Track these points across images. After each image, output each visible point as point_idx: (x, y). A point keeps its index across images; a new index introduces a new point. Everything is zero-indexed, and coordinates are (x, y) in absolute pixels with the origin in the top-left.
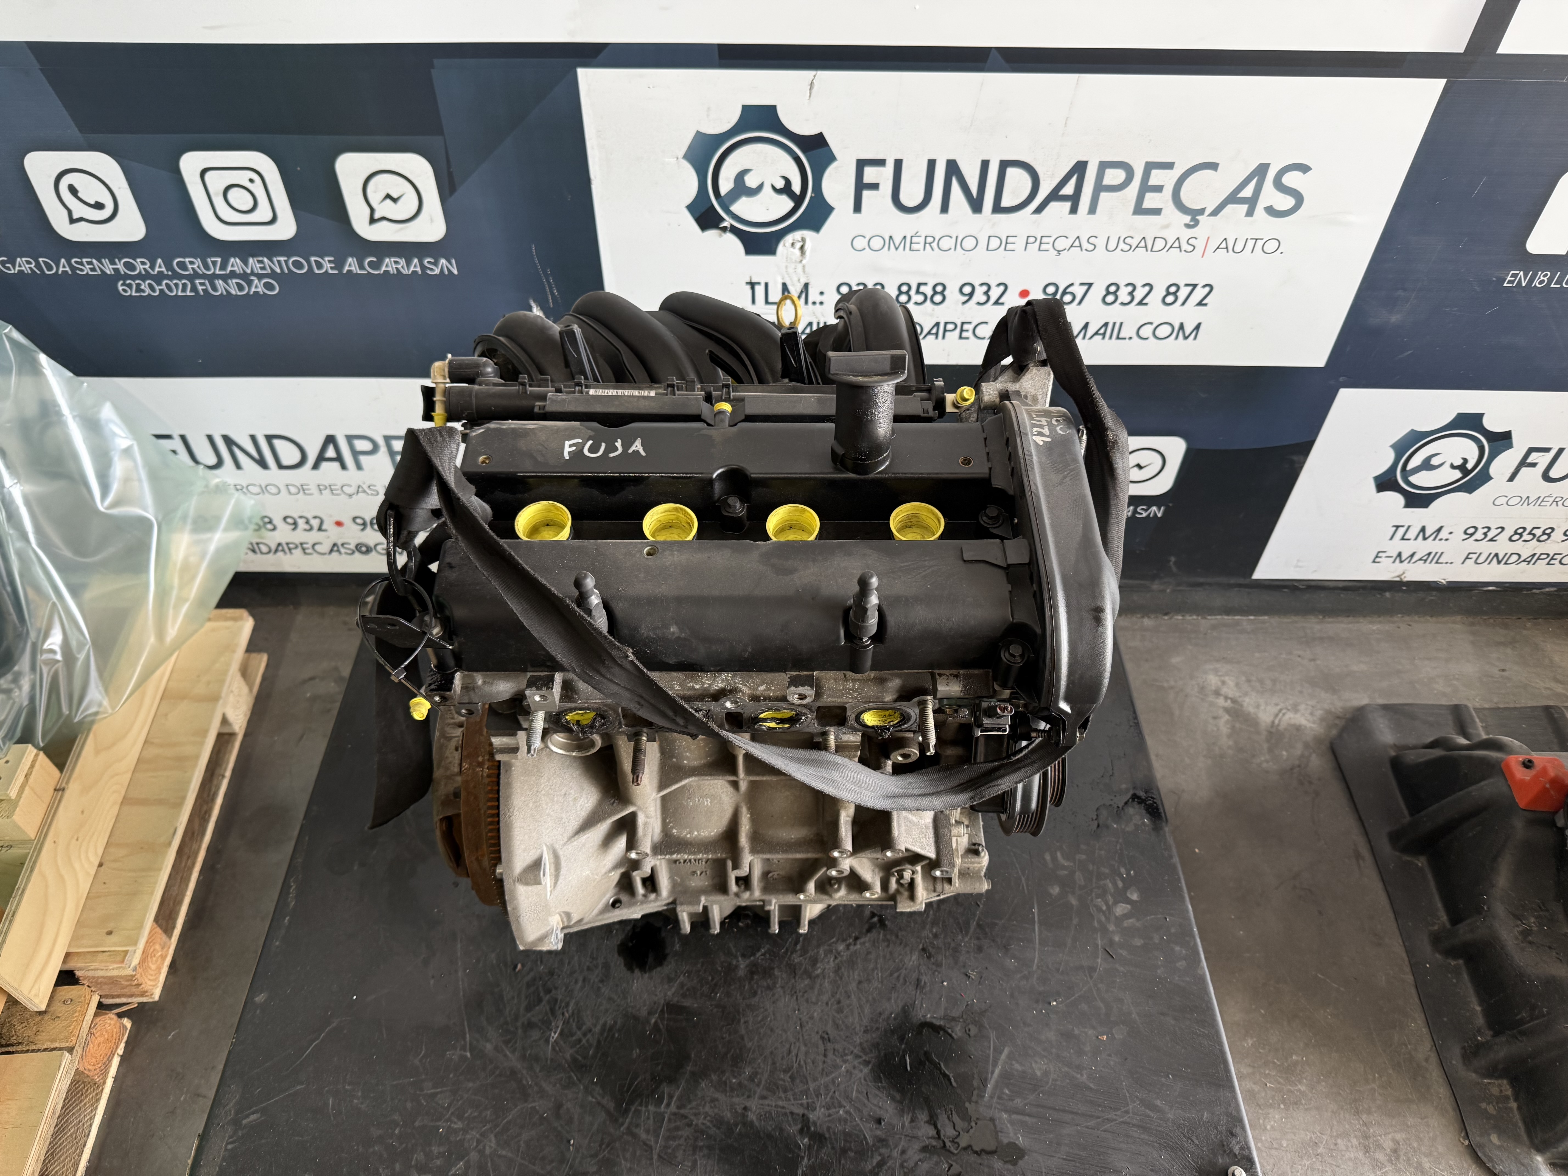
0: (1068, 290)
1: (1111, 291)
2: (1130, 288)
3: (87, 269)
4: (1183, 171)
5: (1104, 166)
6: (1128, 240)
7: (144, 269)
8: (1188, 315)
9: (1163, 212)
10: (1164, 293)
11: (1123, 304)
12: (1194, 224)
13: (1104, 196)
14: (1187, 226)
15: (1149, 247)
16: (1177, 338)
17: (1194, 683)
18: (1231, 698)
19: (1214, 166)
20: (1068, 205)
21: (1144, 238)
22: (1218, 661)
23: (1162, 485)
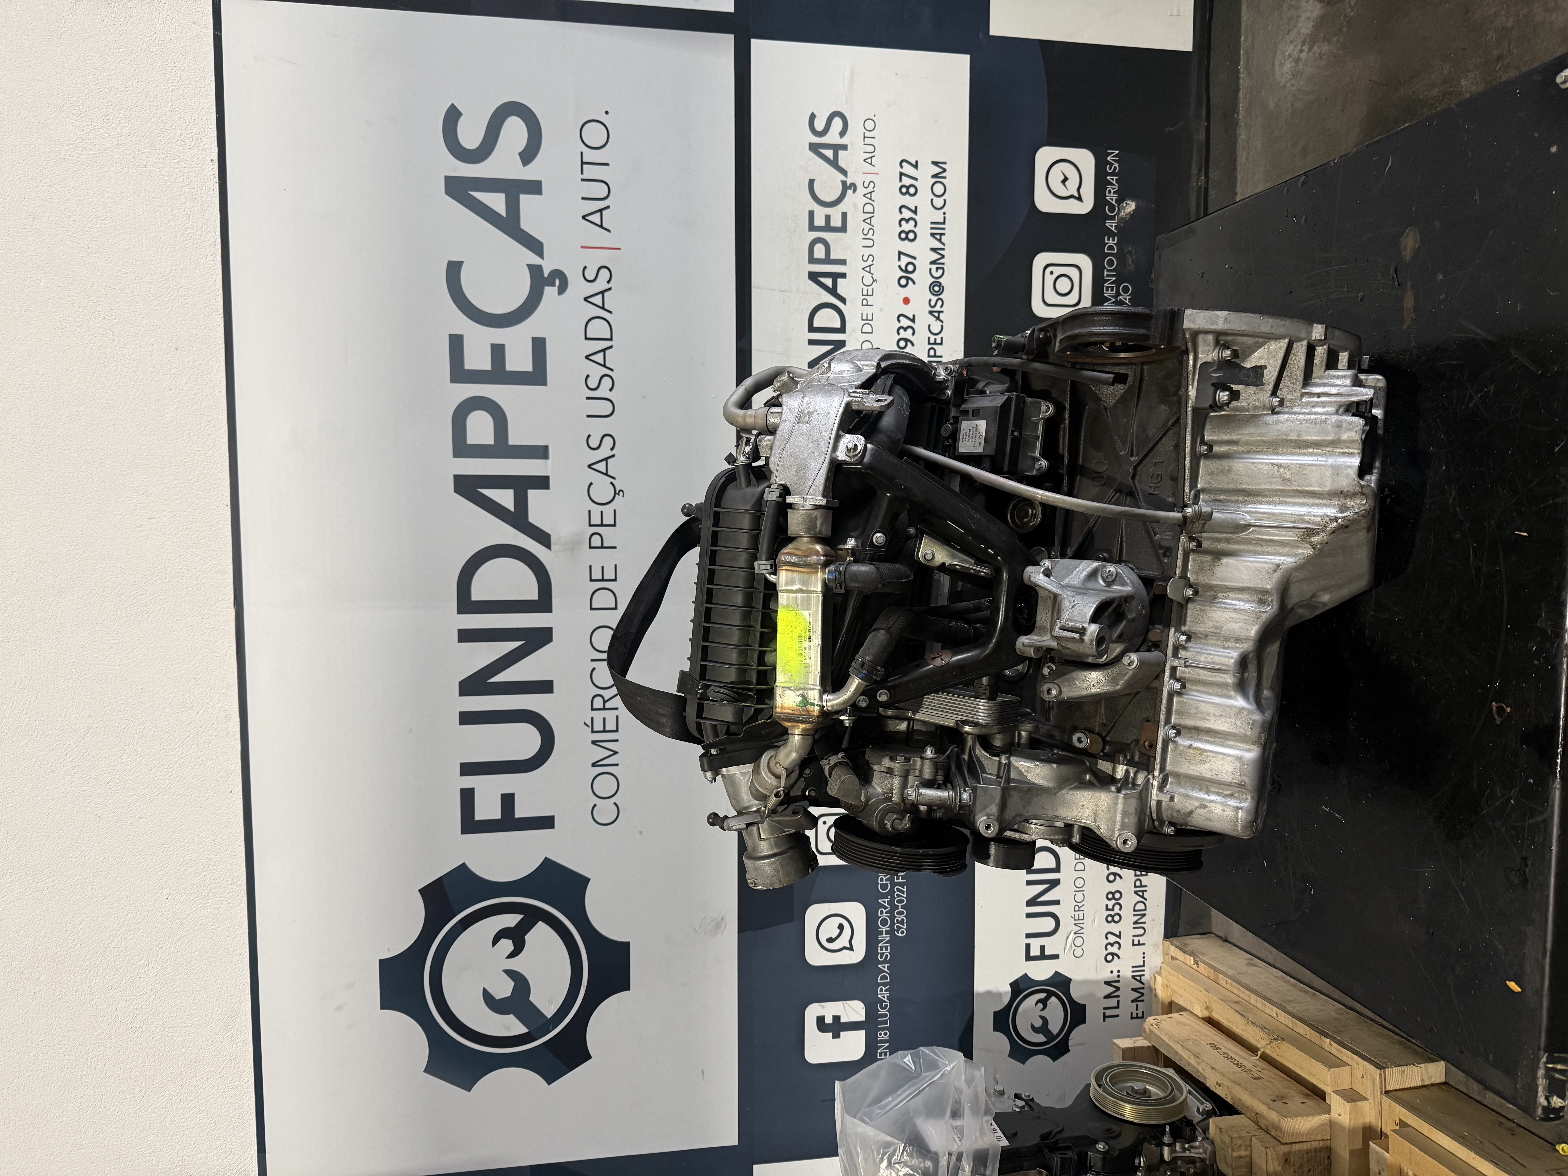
0: (904, 268)
1: (905, 236)
2: (903, 223)
3: (887, 953)
4: (815, 203)
5: (812, 260)
6: (866, 232)
7: (886, 913)
8: (925, 174)
9: (844, 211)
10: (907, 196)
11: (915, 226)
12: (854, 187)
13: (833, 256)
14: (854, 191)
15: (872, 215)
16: (945, 178)
17: (1289, 85)
18: (1302, 46)
19: (811, 182)
20: (839, 280)
21: (864, 221)
22: (1274, 64)
23: (1085, 158)
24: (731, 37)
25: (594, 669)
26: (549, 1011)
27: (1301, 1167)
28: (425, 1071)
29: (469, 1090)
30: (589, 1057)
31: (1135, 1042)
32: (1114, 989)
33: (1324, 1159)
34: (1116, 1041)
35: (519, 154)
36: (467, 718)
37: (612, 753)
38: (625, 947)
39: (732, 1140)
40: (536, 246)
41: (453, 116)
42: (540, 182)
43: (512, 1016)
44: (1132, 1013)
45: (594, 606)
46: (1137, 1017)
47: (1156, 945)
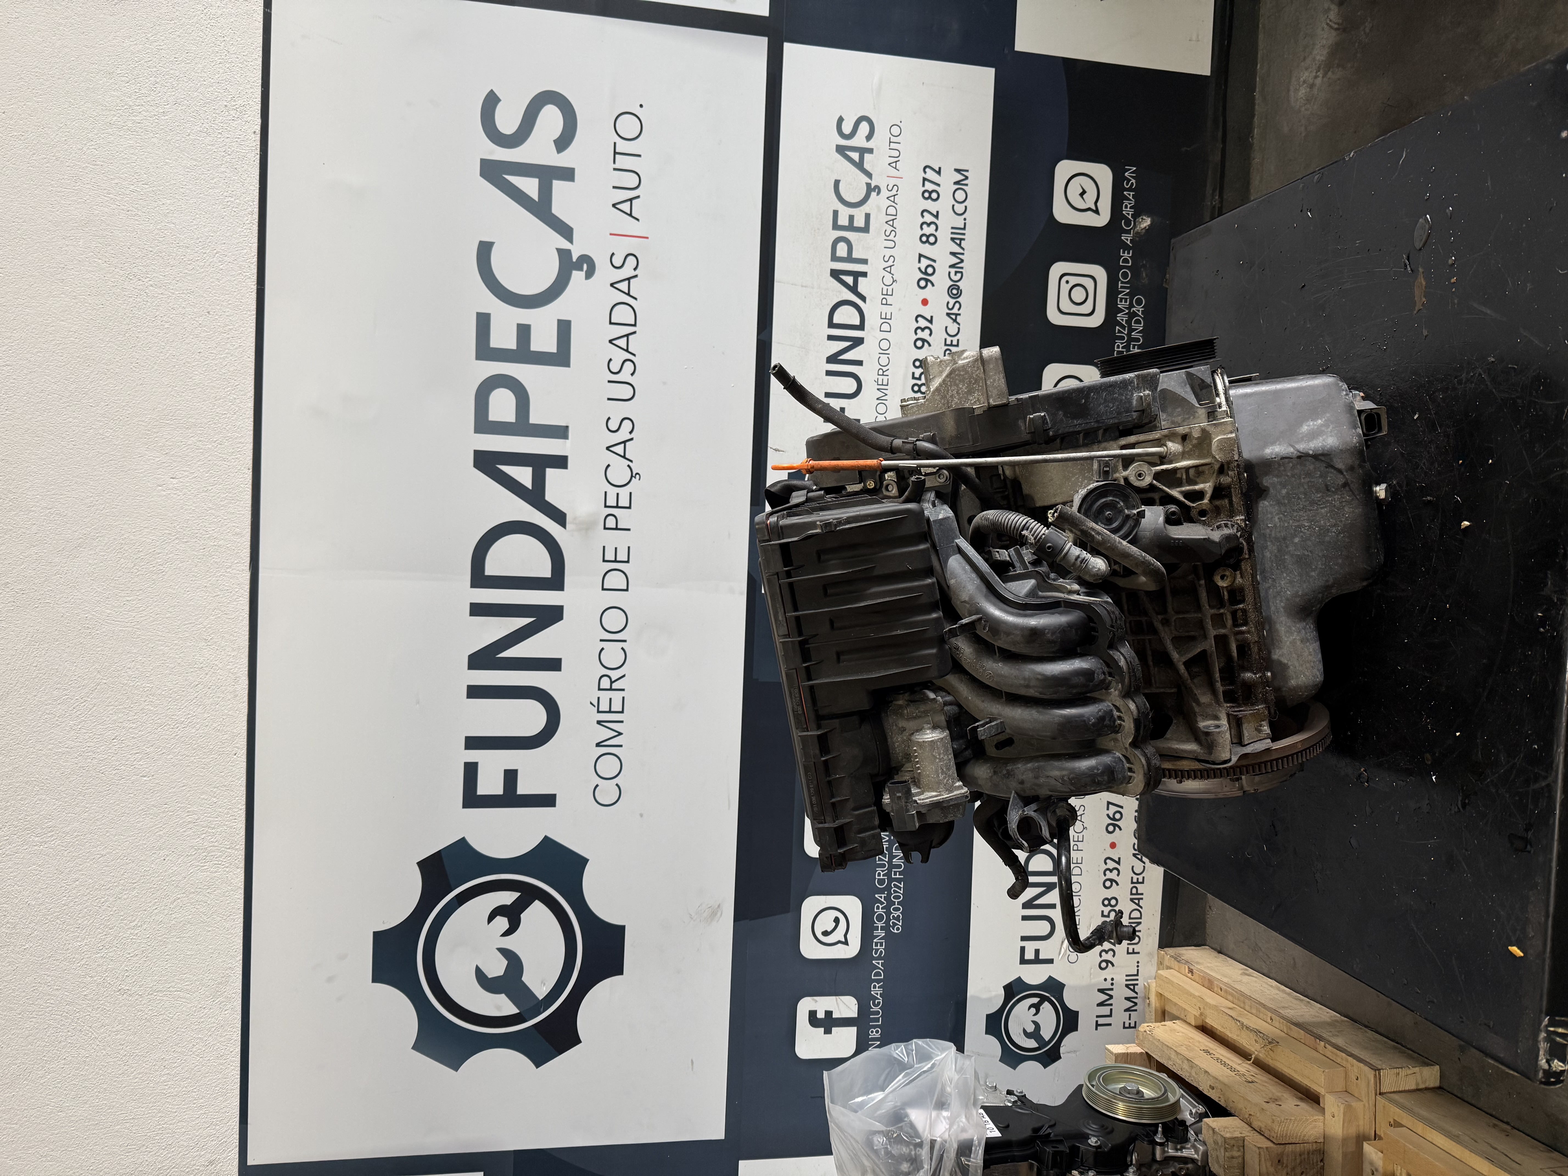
0: (923, 270)
1: (926, 239)
2: (925, 226)
3: (881, 949)
4: (840, 204)
5: (834, 258)
6: (887, 234)
7: (882, 909)
8: (947, 181)
9: (868, 212)
10: (930, 200)
11: (936, 230)
12: (878, 189)
13: (855, 255)
14: (878, 193)
15: (894, 217)
16: (966, 185)
17: (1303, 109)
18: (1316, 73)
19: (837, 183)
20: (860, 279)
21: (886, 222)
22: (1289, 91)
23: (1103, 173)
24: (765, 39)
25: (603, 649)
26: (541, 991)
27: (1293, 1169)
28: (413, 1048)
29: (456, 1069)
30: (579, 1041)
31: (1127, 1048)
32: (1108, 997)
33: (1317, 1162)
34: (1109, 1047)
35: (554, 141)
36: (475, 692)
37: (617, 734)
38: (619, 931)
39: (719, 1134)
40: (566, 232)
41: (491, 102)
42: (572, 171)
43: (503, 995)
44: (1124, 1023)
45: (605, 587)
46: (1130, 1027)
47: (1150, 954)
